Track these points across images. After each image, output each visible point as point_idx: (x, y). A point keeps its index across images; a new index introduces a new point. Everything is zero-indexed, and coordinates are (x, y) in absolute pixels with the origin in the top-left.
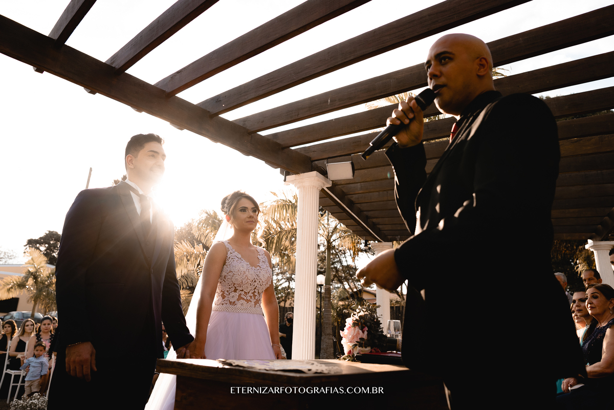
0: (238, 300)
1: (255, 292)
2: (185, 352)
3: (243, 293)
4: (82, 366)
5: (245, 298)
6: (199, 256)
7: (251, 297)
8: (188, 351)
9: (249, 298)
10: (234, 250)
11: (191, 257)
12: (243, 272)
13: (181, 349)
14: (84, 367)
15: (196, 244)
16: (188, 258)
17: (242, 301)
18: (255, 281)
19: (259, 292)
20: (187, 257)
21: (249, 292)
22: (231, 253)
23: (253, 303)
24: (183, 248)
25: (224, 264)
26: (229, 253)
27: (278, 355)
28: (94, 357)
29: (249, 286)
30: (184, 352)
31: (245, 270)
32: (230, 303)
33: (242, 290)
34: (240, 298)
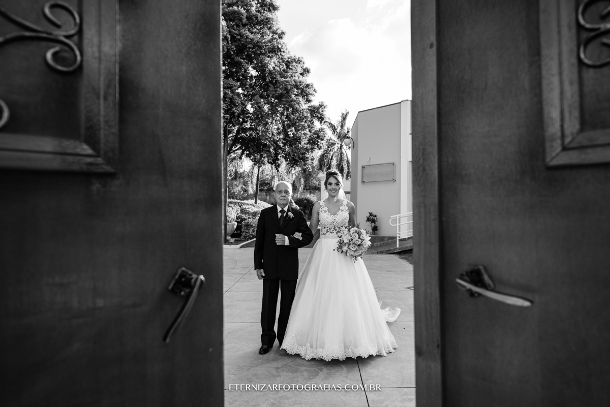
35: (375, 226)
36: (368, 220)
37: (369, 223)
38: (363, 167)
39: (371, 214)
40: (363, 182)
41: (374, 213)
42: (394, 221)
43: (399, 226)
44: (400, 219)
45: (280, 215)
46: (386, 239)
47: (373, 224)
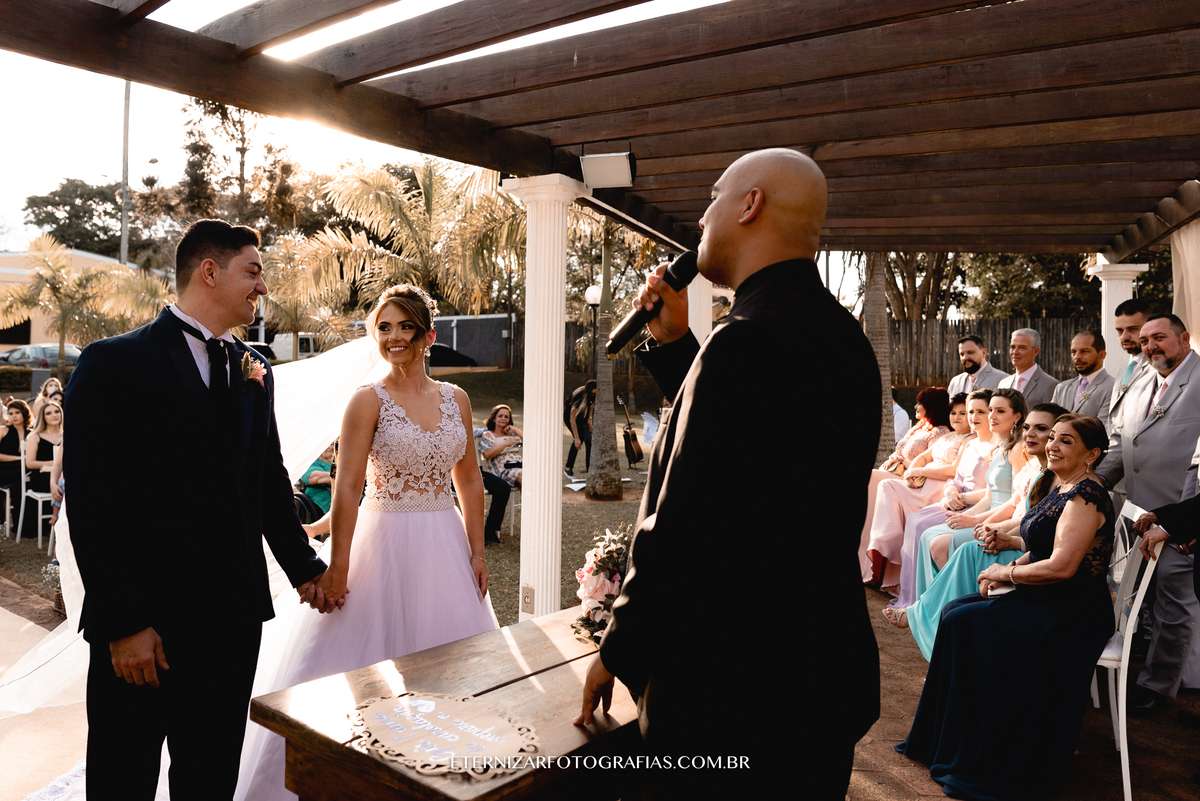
0: (404, 490)
1: (433, 474)
2: (316, 592)
3: (411, 478)
4: (142, 670)
5: (416, 487)
6: (361, 256)
7: (427, 483)
8: (320, 589)
9: (423, 486)
10: (393, 402)
11: (346, 256)
12: (406, 447)
13: (306, 586)
14: (145, 672)
15: (352, 232)
16: (342, 259)
17: (410, 493)
18: (432, 458)
19: (441, 473)
20: (339, 258)
21: (422, 477)
22: (387, 410)
23: (431, 493)
24: (329, 242)
25: (376, 429)
26: (383, 409)
27: (480, 575)
28: (160, 649)
29: (422, 467)
30: (313, 591)
31: (411, 441)
32: (391, 495)
33: (410, 474)
34: (407, 487)
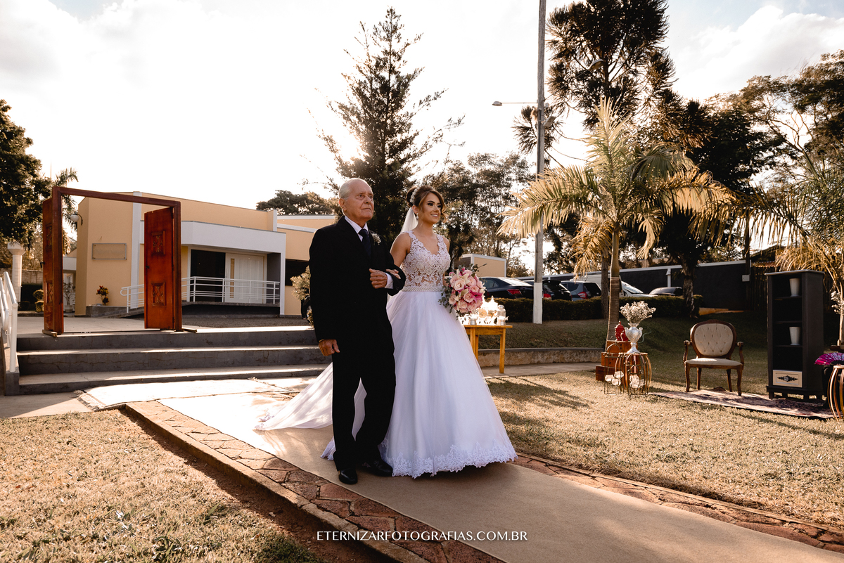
0: (422, 282)
1: (435, 274)
5: (428, 280)
10: (417, 240)
12: (424, 260)
17: (425, 283)
18: (436, 266)
19: (439, 274)
22: (414, 243)
23: (435, 283)
25: (408, 252)
29: (431, 270)
32: (416, 284)
33: (425, 274)
35: (105, 298)
36: (99, 292)
37: (99, 296)
38: (94, 245)
39: (101, 288)
40: (93, 258)
41: (105, 287)
42: (125, 292)
43: (130, 296)
44: (130, 290)
45: (361, 238)
46: (116, 309)
47: (104, 297)
